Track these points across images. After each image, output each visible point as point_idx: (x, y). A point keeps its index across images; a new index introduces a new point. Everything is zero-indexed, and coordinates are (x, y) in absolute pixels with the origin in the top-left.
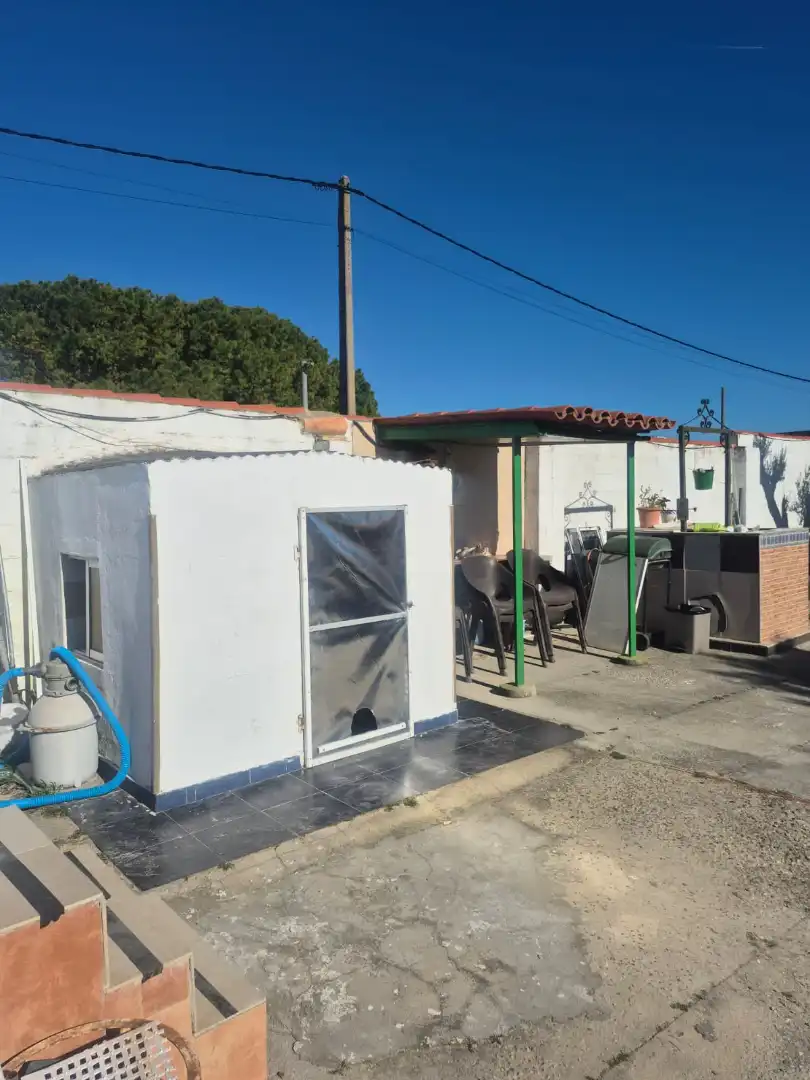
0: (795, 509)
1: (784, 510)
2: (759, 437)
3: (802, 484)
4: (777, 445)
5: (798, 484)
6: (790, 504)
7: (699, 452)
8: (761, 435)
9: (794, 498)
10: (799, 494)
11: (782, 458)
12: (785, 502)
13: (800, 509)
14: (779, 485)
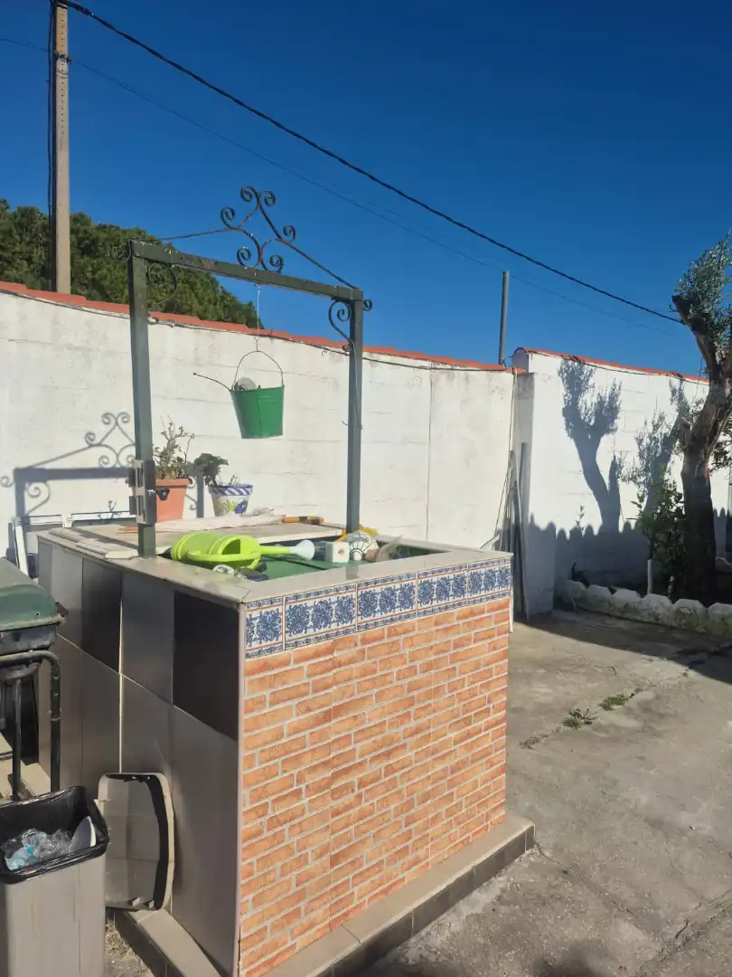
0: (633, 479)
1: (613, 478)
2: (570, 362)
3: (646, 441)
4: (602, 379)
5: (640, 441)
6: (624, 471)
7: (443, 377)
8: (575, 359)
9: (632, 462)
10: (641, 455)
11: (613, 397)
12: (615, 467)
13: (642, 479)
14: (606, 441)
